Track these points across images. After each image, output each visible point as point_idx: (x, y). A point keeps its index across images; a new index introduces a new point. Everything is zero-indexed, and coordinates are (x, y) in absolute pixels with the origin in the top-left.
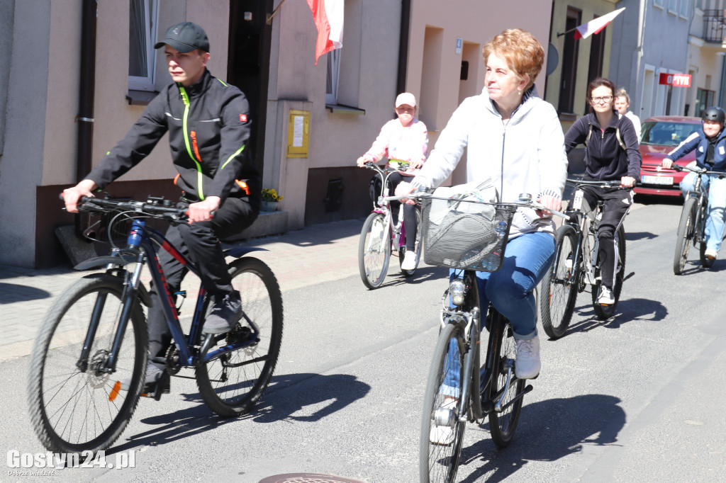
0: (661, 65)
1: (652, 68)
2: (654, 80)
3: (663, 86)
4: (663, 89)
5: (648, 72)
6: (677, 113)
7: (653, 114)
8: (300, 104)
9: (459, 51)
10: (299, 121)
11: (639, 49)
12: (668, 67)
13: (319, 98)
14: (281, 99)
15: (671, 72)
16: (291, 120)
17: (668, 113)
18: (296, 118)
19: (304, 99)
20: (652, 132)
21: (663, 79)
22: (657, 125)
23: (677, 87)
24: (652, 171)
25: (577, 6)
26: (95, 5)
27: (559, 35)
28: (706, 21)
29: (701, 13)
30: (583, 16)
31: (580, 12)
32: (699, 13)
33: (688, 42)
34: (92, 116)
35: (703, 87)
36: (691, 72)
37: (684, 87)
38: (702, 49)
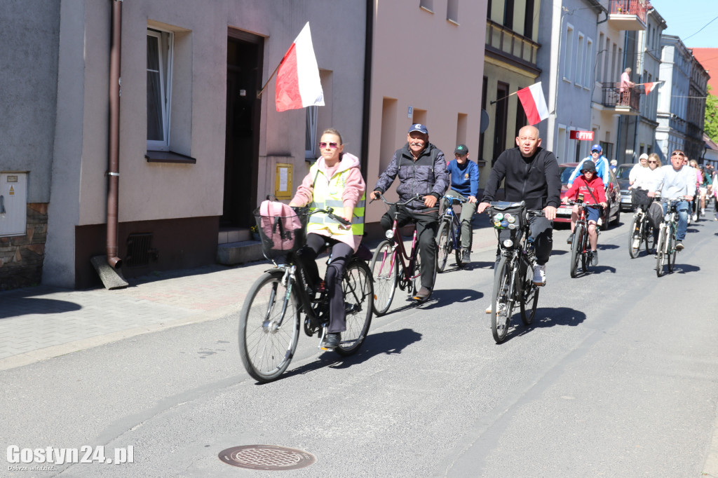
0: (571, 124)
1: (564, 127)
2: (566, 136)
3: (573, 140)
4: (573, 143)
5: (561, 130)
7: (566, 161)
8: (284, 159)
9: (411, 116)
10: (284, 172)
11: (553, 113)
12: (576, 127)
13: (300, 153)
14: (269, 155)
15: (578, 129)
16: (277, 171)
18: (282, 169)
19: (288, 155)
20: (562, 175)
21: (573, 135)
22: (566, 170)
23: (584, 141)
25: (505, 81)
26: (119, 87)
27: (492, 103)
28: (604, 91)
29: (600, 85)
30: (511, 88)
31: (507, 86)
32: (598, 85)
33: (591, 107)
34: (118, 171)
35: (604, 140)
36: (594, 130)
37: (588, 141)
38: (602, 112)
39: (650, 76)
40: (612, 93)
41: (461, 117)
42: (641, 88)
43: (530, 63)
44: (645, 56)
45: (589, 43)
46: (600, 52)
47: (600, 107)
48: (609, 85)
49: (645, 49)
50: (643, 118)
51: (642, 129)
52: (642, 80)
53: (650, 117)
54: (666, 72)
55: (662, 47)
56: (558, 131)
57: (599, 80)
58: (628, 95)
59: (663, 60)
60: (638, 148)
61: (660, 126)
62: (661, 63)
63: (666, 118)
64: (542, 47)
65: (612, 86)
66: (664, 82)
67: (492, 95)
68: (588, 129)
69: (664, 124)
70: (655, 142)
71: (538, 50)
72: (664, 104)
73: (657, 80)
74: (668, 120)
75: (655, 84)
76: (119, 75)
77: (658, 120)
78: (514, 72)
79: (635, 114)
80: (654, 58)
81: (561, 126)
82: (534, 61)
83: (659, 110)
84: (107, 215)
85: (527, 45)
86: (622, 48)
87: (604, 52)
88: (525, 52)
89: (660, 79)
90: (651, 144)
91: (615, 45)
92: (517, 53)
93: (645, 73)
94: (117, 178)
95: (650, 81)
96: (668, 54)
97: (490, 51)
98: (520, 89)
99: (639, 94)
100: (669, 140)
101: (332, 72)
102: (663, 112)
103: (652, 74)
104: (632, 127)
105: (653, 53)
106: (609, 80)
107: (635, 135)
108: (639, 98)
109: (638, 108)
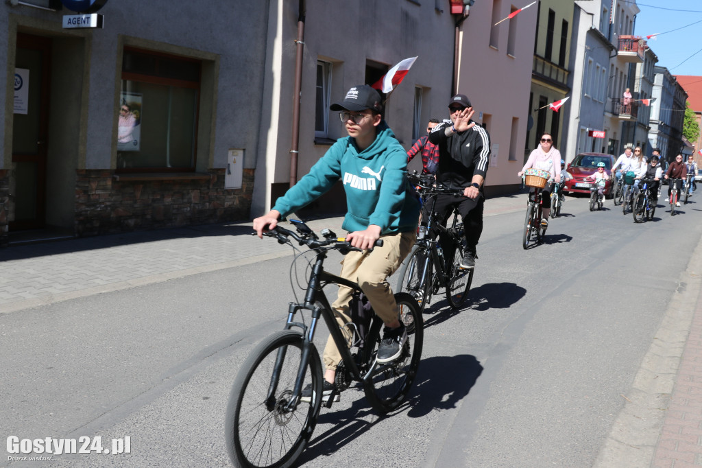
0: (589, 127)
1: (585, 128)
2: (585, 135)
3: (590, 137)
4: (590, 139)
5: (583, 130)
6: (598, 152)
7: (585, 151)
9: (481, 118)
11: (577, 118)
12: (593, 128)
15: (594, 130)
17: (593, 151)
20: (582, 161)
21: (591, 133)
22: (585, 157)
23: (598, 138)
24: (581, 181)
25: (545, 96)
26: (300, 97)
27: (535, 110)
28: (613, 103)
29: (611, 100)
30: (548, 101)
31: (546, 99)
32: (610, 100)
33: (604, 115)
34: (297, 149)
35: (612, 138)
36: (605, 131)
37: (601, 138)
38: (611, 118)
39: (646, 94)
40: (618, 105)
41: (515, 120)
42: (639, 103)
43: (563, 84)
44: (643, 82)
45: (604, 71)
46: (611, 77)
47: (609, 115)
48: (616, 100)
49: (643, 76)
50: (640, 123)
51: (639, 131)
52: (640, 97)
53: (645, 122)
54: (657, 92)
55: (655, 75)
56: (580, 131)
57: (610, 96)
58: (630, 107)
59: (655, 83)
60: (636, 143)
61: (651, 130)
62: (653, 85)
63: (656, 124)
64: (571, 72)
65: (619, 101)
66: (655, 99)
67: (536, 105)
68: (600, 129)
69: (654, 128)
70: (647, 140)
71: (568, 75)
72: (655, 115)
73: (650, 97)
74: (657, 126)
75: (649, 100)
76: (300, 90)
77: (650, 125)
78: (551, 90)
79: (634, 121)
80: (648, 81)
81: (582, 127)
82: (565, 83)
83: (651, 118)
84: (290, 177)
85: (561, 71)
86: (627, 74)
87: (614, 78)
88: (559, 76)
89: (653, 96)
90: (644, 141)
91: (621, 73)
92: (554, 77)
93: (642, 92)
94: (297, 154)
95: (645, 98)
96: (659, 79)
97: (536, 75)
98: (555, 101)
99: (637, 107)
100: (657, 139)
101: (430, 88)
102: (654, 119)
103: (647, 93)
104: (632, 130)
105: (648, 78)
106: (617, 97)
107: (634, 135)
108: (637, 110)
109: (636, 116)
